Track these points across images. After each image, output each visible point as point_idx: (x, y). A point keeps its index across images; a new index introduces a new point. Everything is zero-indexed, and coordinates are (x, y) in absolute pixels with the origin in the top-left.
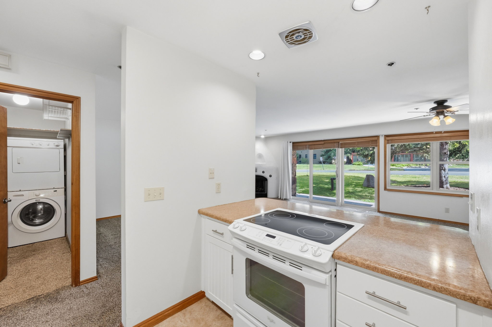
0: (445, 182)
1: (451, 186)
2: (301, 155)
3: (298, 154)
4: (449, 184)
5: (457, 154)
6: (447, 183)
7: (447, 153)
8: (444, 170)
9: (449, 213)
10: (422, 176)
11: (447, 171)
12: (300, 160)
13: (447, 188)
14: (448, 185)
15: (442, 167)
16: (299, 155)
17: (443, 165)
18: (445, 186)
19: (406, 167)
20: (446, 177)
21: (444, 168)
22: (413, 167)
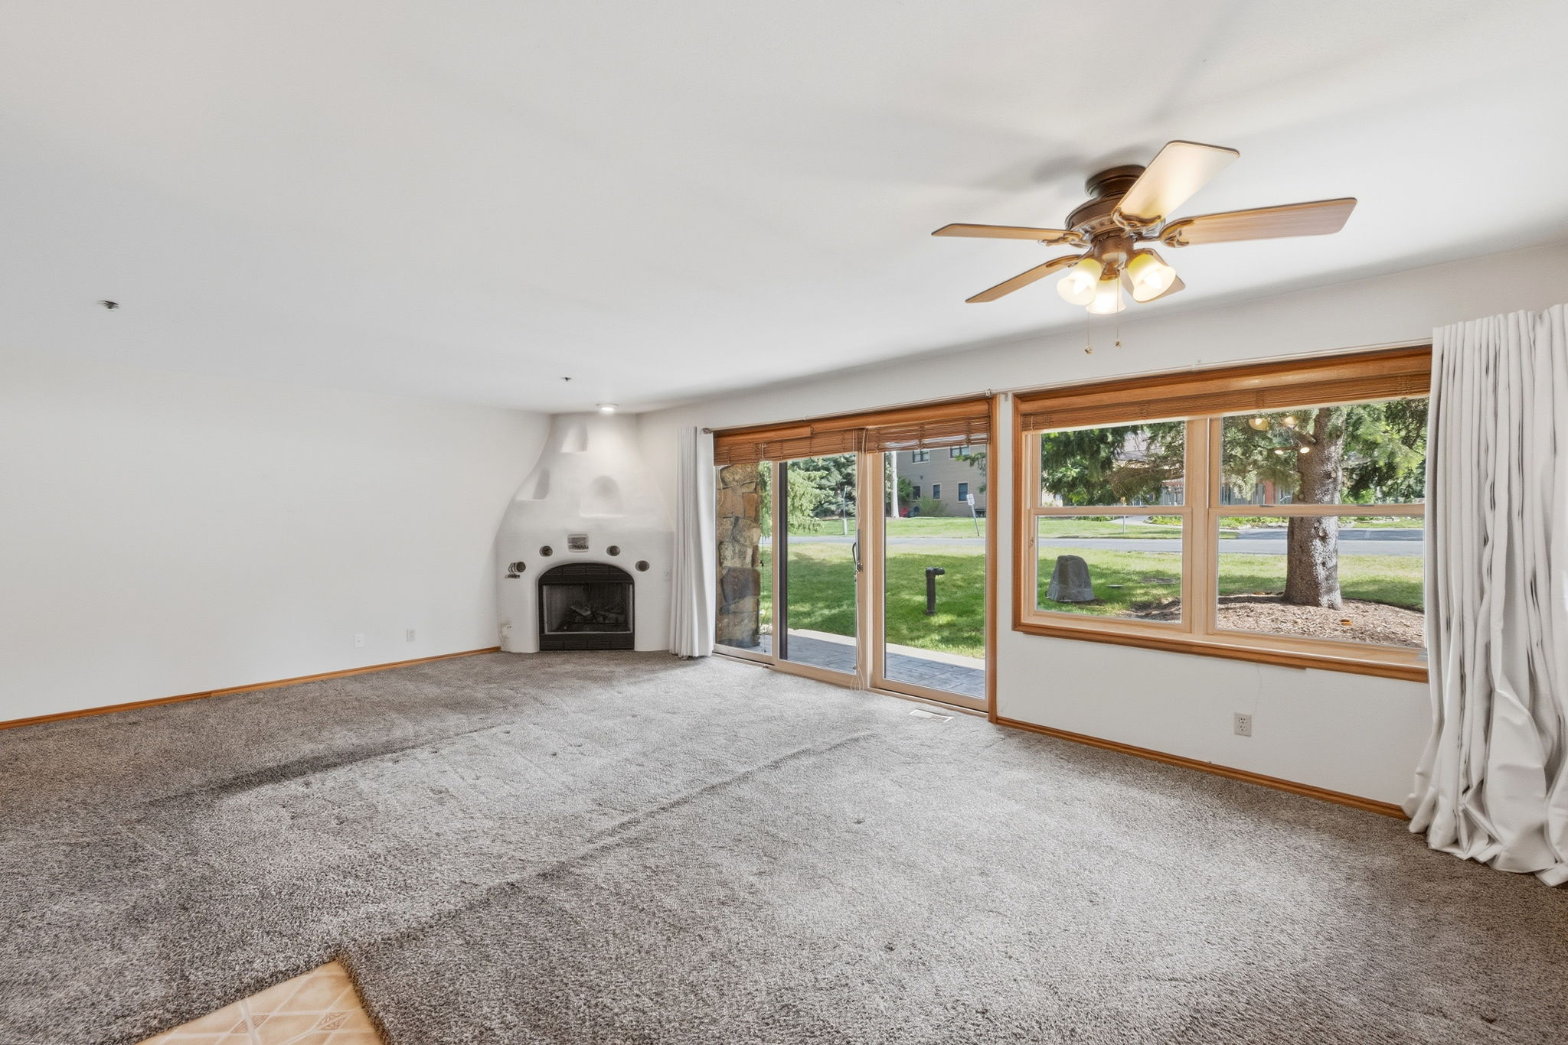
0: (1324, 584)
1: (1348, 597)
2: (919, 487)
3: (909, 484)
4: (1339, 592)
5: (1387, 479)
6: (1330, 590)
7: (1333, 475)
8: (1324, 539)
9: (1250, 736)
10: (1275, 558)
11: (1332, 541)
12: (914, 505)
13: (1332, 606)
14: (1337, 597)
15: (1315, 528)
16: (914, 488)
17: (1319, 521)
18: (1324, 600)
19: (1249, 526)
20: (1330, 564)
21: (1324, 531)
22: (1272, 527)
